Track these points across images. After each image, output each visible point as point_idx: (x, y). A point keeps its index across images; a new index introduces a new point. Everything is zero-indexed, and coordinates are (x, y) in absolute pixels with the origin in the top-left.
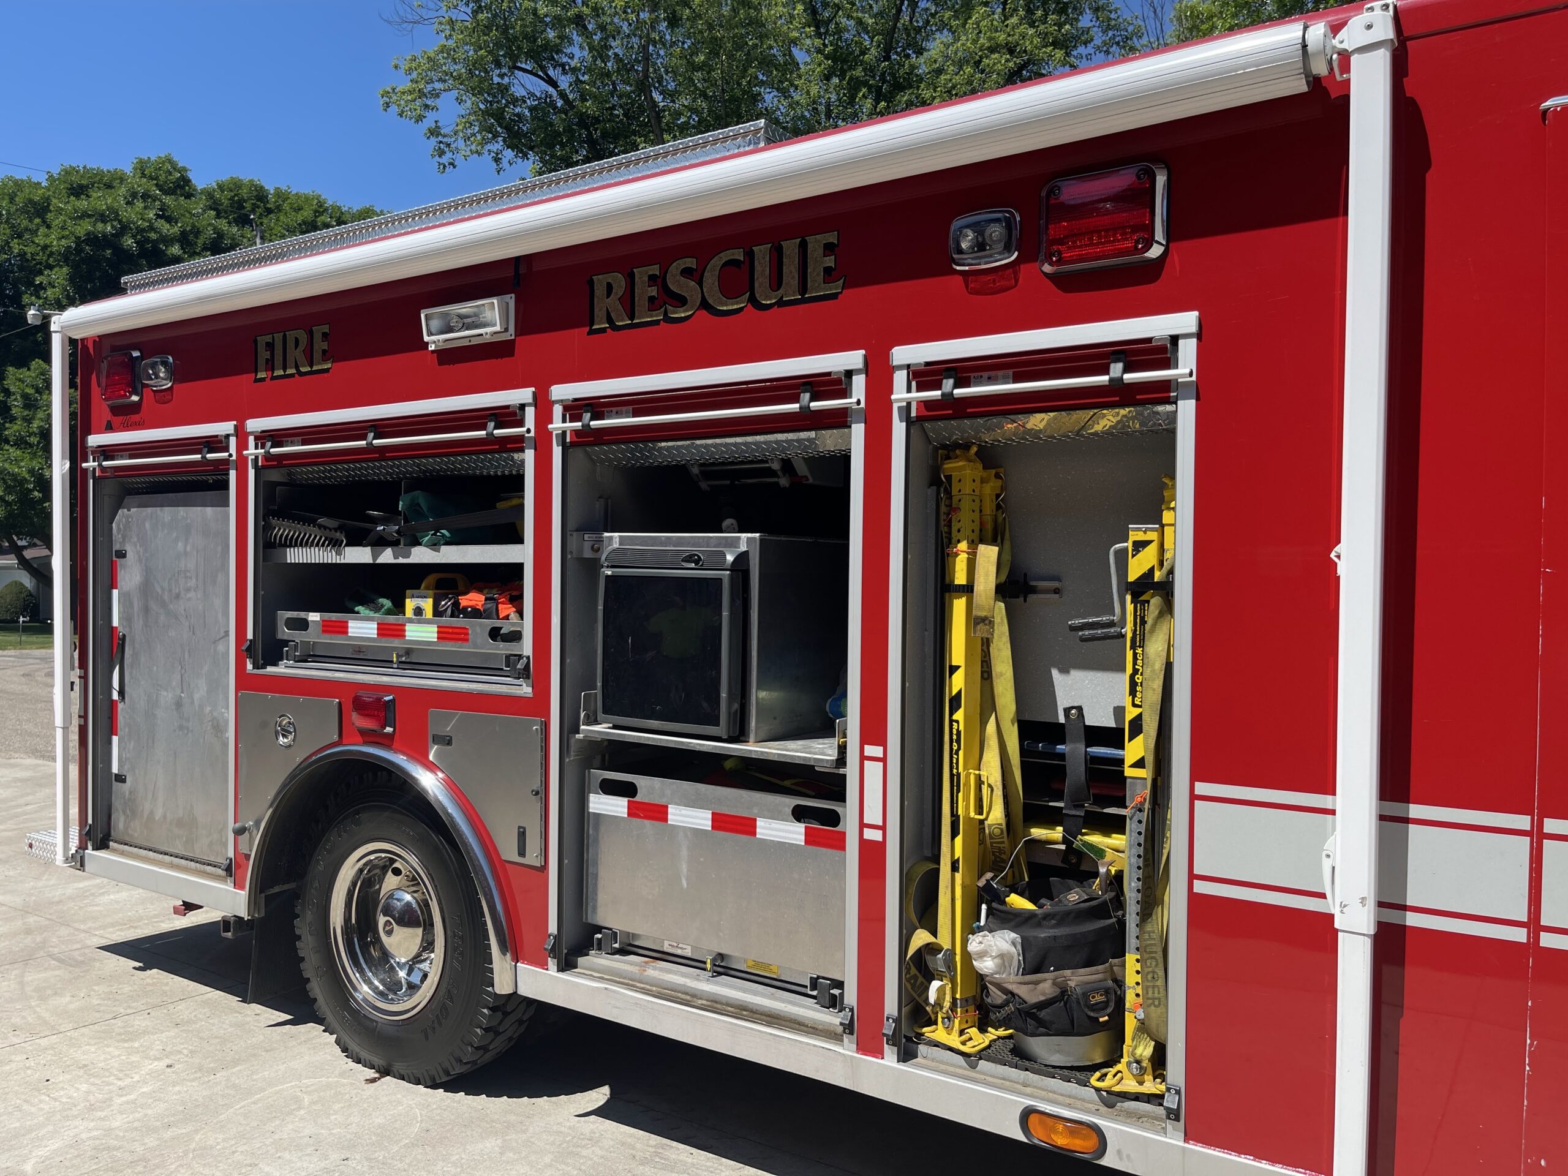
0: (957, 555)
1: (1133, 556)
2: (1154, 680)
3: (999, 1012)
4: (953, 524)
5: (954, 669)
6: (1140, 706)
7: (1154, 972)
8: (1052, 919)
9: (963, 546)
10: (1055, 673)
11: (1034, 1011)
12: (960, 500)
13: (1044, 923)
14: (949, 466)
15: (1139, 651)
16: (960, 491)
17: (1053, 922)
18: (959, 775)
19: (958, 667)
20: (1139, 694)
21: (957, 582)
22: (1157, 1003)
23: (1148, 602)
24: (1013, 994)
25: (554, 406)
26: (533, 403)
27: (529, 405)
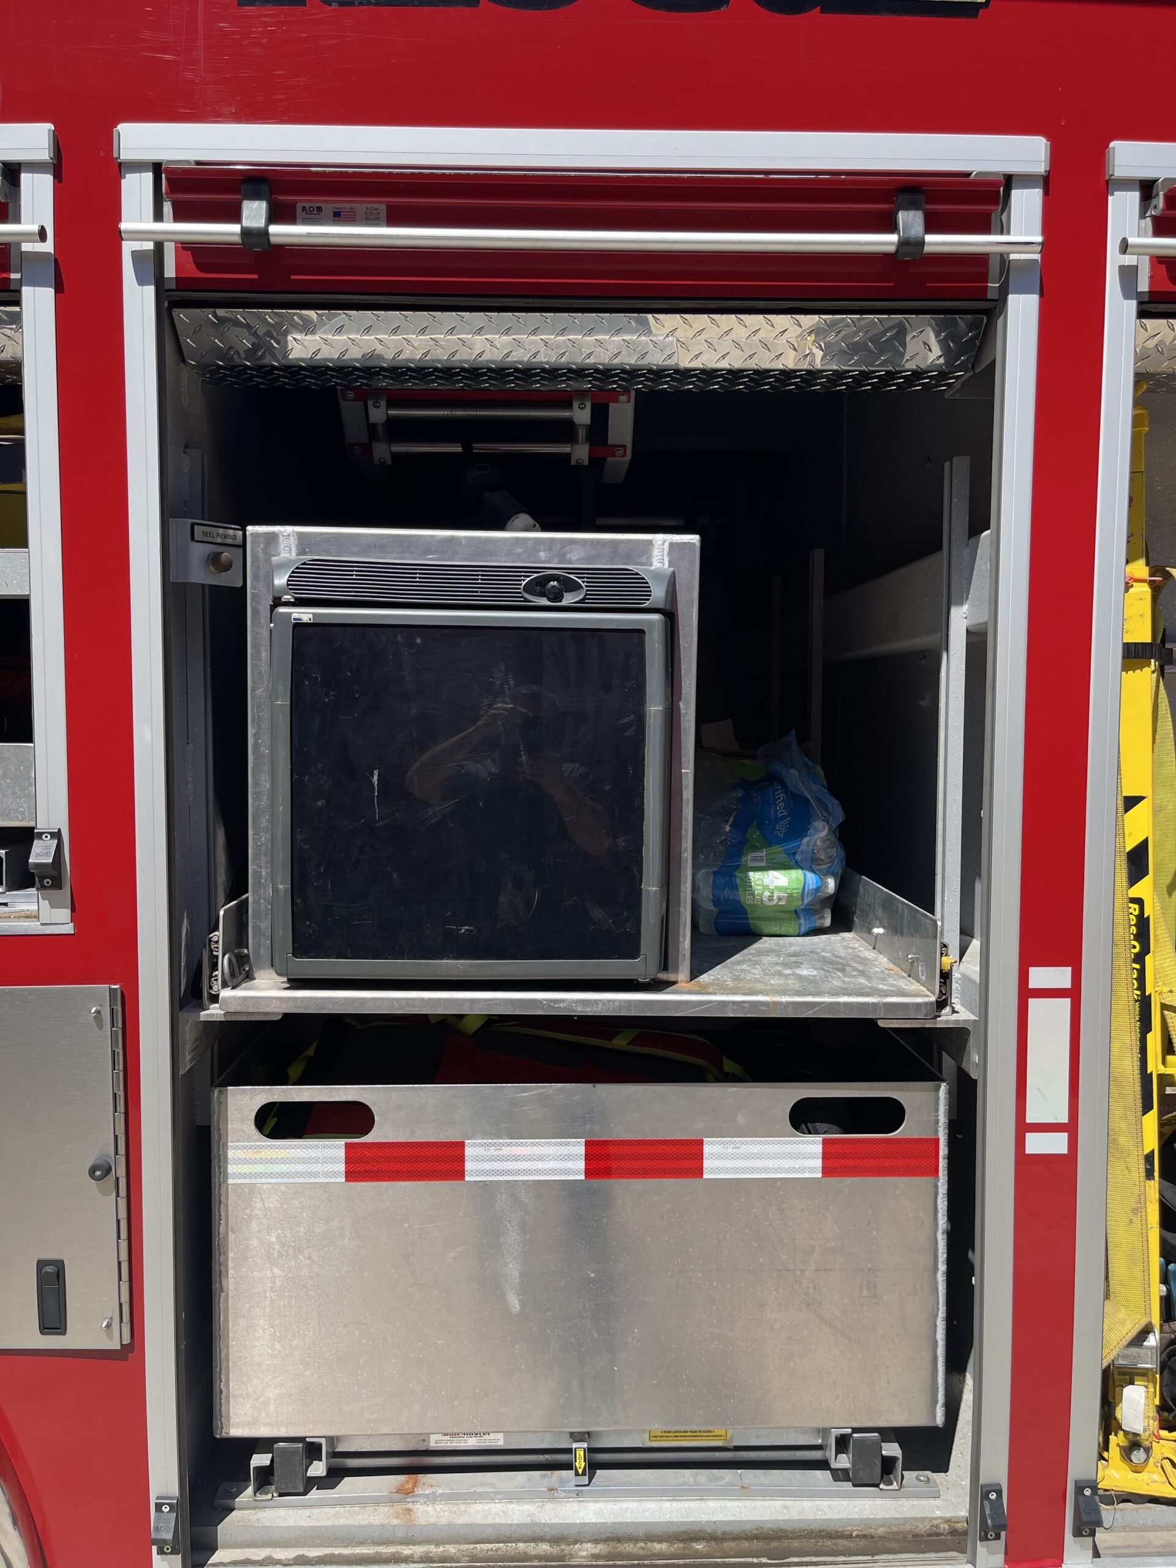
25: (125, 178)
26: (49, 163)
27: (35, 167)
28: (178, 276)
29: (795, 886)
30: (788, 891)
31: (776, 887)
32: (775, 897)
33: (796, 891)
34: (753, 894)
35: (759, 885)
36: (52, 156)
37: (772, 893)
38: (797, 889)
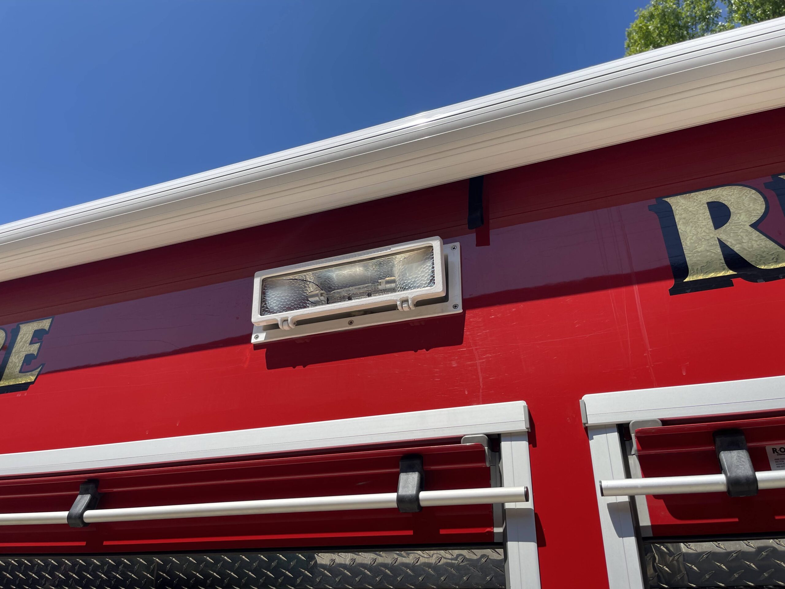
25: (593, 439)
26: (526, 432)
27: (513, 436)
28: (653, 524)
36: (528, 426)
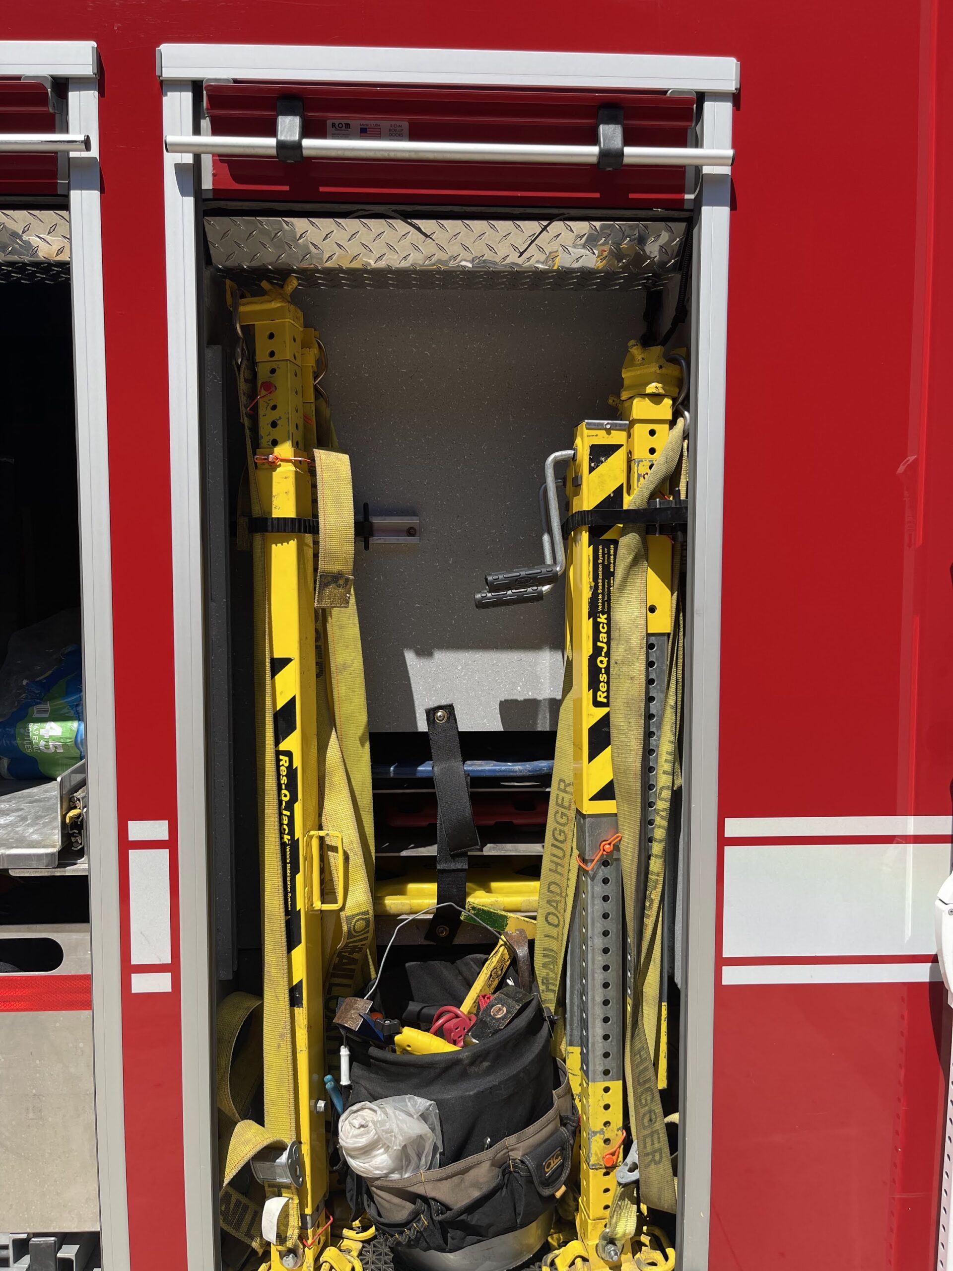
0: (273, 466)
1: (591, 470)
2: (631, 663)
3: (401, 1233)
4: (261, 412)
5: (279, 664)
6: (606, 705)
7: (650, 1111)
8: (484, 1060)
9: (285, 450)
10: (410, 657)
11: (463, 1217)
12: (273, 371)
13: (474, 1069)
14: (249, 308)
15: (602, 619)
16: (272, 354)
17: (486, 1064)
18: (295, 844)
19: (286, 662)
20: (603, 687)
21: (276, 514)
22: (657, 1157)
23: (616, 543)
24: (425, 1199)
29: (68, 736)
30: (62, 741)
31: (51, 737)
32: (51, 746)
33: (69, 740)
34: (31, 743)
35: (36, 735)
37: (48, 742)
38: (70, 738)
